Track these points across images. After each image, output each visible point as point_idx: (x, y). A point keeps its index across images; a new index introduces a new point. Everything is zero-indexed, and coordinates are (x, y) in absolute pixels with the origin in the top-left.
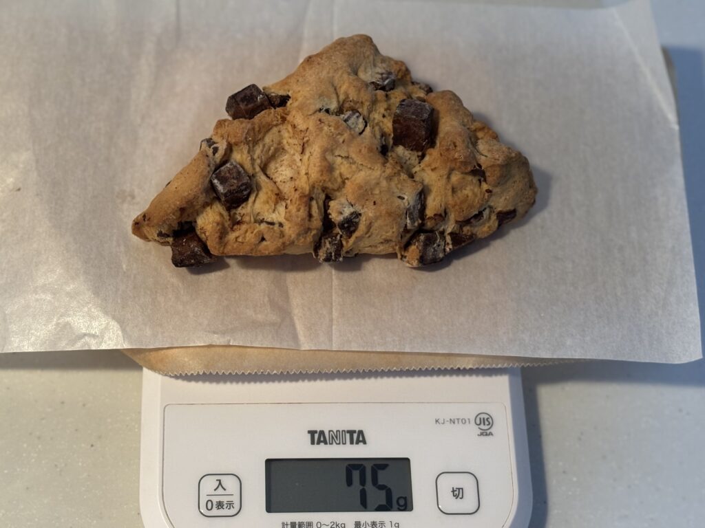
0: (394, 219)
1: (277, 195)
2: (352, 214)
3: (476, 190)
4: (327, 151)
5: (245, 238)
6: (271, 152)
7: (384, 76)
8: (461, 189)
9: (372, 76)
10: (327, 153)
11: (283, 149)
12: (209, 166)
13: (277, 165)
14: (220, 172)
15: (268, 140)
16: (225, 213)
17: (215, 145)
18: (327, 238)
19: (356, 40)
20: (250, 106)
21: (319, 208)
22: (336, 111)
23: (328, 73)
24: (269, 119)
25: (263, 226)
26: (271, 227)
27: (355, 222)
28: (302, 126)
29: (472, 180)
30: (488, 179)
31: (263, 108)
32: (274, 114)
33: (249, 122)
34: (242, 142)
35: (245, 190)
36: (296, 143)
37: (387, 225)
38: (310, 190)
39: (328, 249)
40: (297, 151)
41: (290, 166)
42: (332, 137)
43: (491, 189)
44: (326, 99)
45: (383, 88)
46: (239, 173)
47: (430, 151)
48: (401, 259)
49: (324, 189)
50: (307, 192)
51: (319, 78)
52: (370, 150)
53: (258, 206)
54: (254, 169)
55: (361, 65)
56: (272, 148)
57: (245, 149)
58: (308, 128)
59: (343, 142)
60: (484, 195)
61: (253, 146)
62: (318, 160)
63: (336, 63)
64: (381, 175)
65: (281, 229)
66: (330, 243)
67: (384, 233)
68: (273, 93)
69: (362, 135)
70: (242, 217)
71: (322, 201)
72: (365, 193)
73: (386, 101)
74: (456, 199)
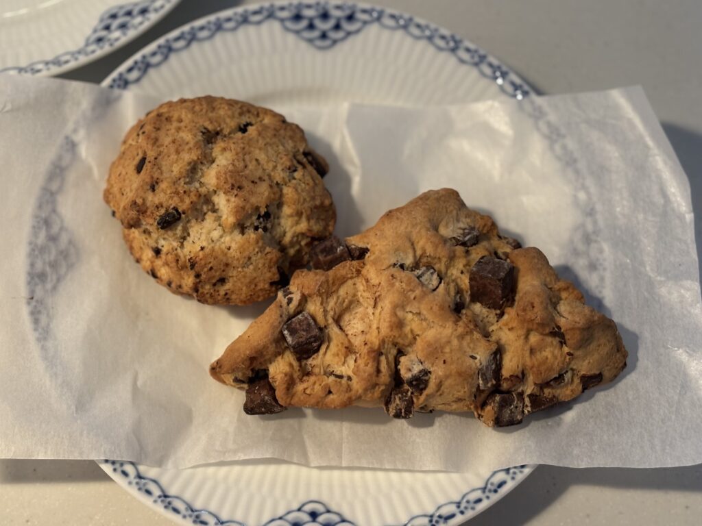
0: (465, 380)
1: (346, 348)
2: (420, 372)
3: (556, 352)
4: (399, 306)
5: (313, 389)
6: (345, 305)
7: (466, 231)
8: (540, 351)
9: (453, 231)
10: (398, 309)
11: (358, 301)
12: (281, 316)
13: (351, 317)
14: (291, 323)
15: (342, 292)
16: (295, 364)
17: (290, 296)
18: (397, 394)
19: (440, 195)
20: (329, 258)
21: (388, 363)
22: (411, 266)
23: (406, 228)
24: (343, 272)
25: (332, 378)
26: (339, 380)
27: (425, 380)
28: (374, 281)
29: (552, 342)
30: (568, 342)
31: (343, 259)
32: (349, 268)
33: (323, 275)
34: (314, 294)
35: (315, 342)
36: (370, 296)
37: (458, 385)
38: (380, 344)
39: (397, 405)
40: (370, 305)
41: (362, 319)
42: (403, 293)
43: (572, 352)
44: (401, 254)
45: (464, 244)
46: (309, 325)
47: (508, 310)
48: (479, 418)
49: (395, 344)
50: (376, 347)
51: (397, 233)
52: (442, 308)
53: (329, 357)
54: (326, 320)
55: (442, 220)
56: (346, 300)
57: (318, 300)
58: (380, 283)
59: (414, 298)
60: (565, 358)
61: (327, 298)
62: (388, 315)
63: (415, 218)
64: (452, 333)
65: (349, 382)
66: (400, 399)
67: (455, 392)
68: (353, 245)
69: (435, 292)
70: (312, 367)
71: (392, 357)
72: (435, 351)
73: (466, 257)
74: (534, 360)
